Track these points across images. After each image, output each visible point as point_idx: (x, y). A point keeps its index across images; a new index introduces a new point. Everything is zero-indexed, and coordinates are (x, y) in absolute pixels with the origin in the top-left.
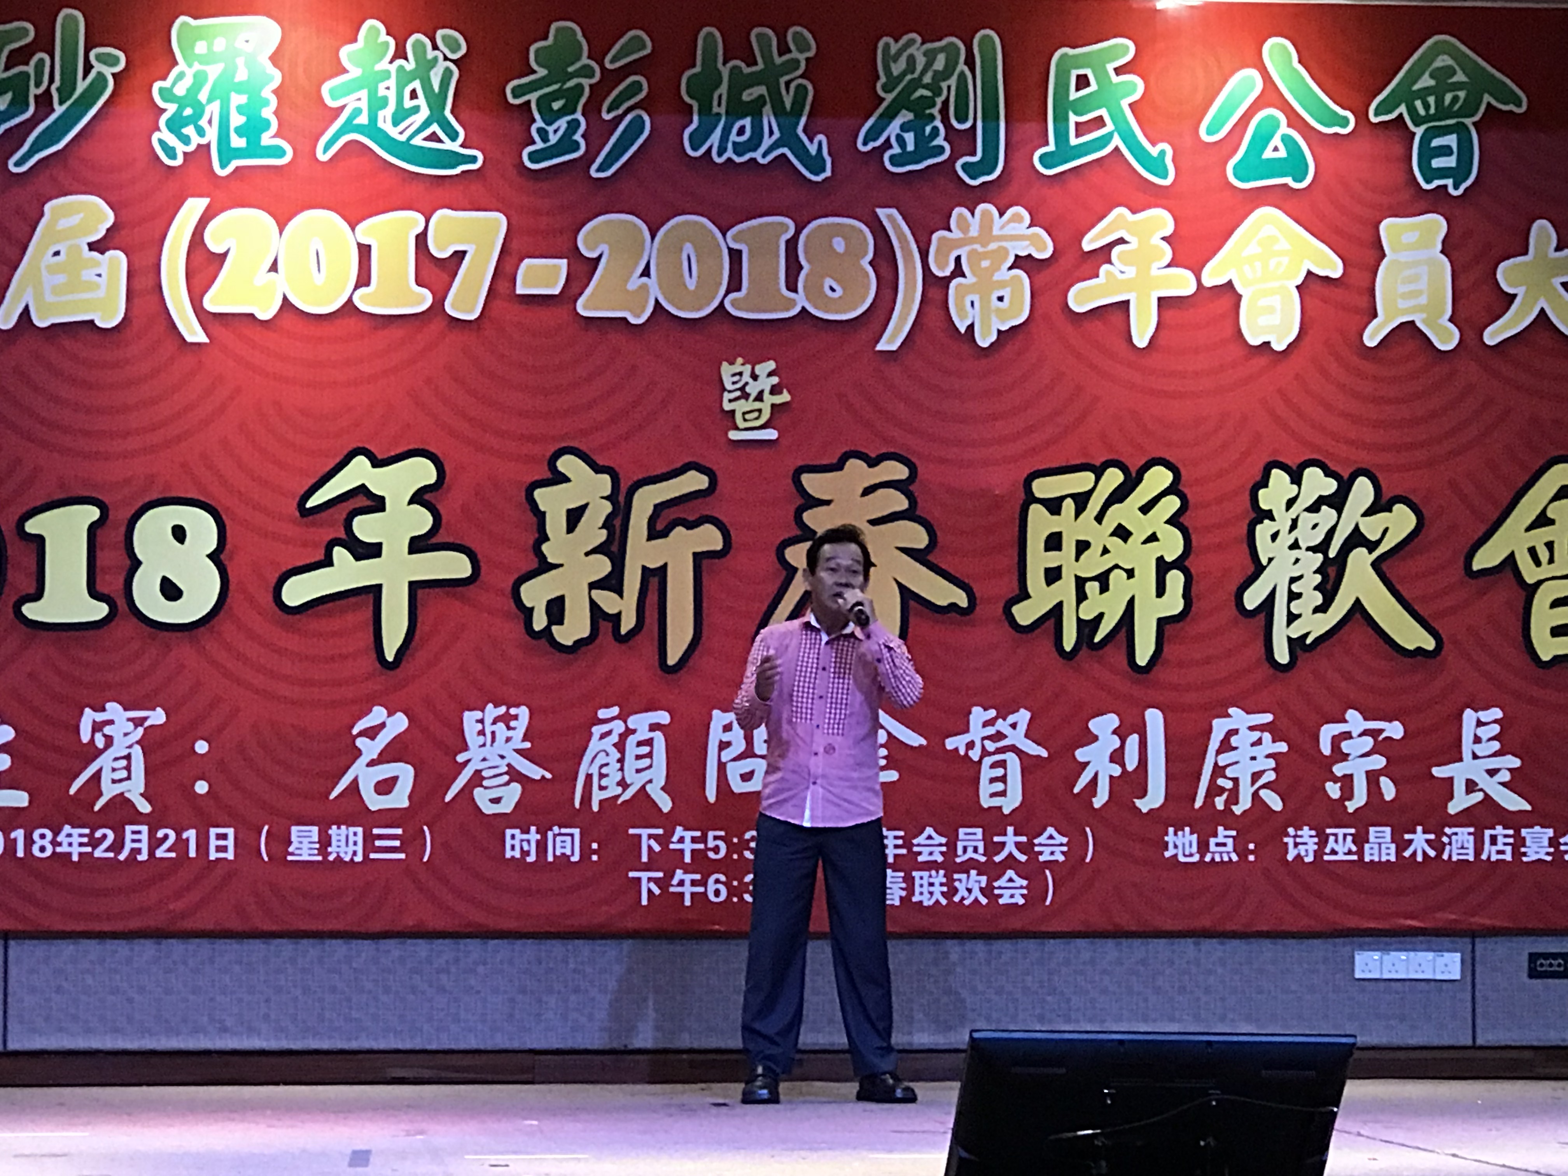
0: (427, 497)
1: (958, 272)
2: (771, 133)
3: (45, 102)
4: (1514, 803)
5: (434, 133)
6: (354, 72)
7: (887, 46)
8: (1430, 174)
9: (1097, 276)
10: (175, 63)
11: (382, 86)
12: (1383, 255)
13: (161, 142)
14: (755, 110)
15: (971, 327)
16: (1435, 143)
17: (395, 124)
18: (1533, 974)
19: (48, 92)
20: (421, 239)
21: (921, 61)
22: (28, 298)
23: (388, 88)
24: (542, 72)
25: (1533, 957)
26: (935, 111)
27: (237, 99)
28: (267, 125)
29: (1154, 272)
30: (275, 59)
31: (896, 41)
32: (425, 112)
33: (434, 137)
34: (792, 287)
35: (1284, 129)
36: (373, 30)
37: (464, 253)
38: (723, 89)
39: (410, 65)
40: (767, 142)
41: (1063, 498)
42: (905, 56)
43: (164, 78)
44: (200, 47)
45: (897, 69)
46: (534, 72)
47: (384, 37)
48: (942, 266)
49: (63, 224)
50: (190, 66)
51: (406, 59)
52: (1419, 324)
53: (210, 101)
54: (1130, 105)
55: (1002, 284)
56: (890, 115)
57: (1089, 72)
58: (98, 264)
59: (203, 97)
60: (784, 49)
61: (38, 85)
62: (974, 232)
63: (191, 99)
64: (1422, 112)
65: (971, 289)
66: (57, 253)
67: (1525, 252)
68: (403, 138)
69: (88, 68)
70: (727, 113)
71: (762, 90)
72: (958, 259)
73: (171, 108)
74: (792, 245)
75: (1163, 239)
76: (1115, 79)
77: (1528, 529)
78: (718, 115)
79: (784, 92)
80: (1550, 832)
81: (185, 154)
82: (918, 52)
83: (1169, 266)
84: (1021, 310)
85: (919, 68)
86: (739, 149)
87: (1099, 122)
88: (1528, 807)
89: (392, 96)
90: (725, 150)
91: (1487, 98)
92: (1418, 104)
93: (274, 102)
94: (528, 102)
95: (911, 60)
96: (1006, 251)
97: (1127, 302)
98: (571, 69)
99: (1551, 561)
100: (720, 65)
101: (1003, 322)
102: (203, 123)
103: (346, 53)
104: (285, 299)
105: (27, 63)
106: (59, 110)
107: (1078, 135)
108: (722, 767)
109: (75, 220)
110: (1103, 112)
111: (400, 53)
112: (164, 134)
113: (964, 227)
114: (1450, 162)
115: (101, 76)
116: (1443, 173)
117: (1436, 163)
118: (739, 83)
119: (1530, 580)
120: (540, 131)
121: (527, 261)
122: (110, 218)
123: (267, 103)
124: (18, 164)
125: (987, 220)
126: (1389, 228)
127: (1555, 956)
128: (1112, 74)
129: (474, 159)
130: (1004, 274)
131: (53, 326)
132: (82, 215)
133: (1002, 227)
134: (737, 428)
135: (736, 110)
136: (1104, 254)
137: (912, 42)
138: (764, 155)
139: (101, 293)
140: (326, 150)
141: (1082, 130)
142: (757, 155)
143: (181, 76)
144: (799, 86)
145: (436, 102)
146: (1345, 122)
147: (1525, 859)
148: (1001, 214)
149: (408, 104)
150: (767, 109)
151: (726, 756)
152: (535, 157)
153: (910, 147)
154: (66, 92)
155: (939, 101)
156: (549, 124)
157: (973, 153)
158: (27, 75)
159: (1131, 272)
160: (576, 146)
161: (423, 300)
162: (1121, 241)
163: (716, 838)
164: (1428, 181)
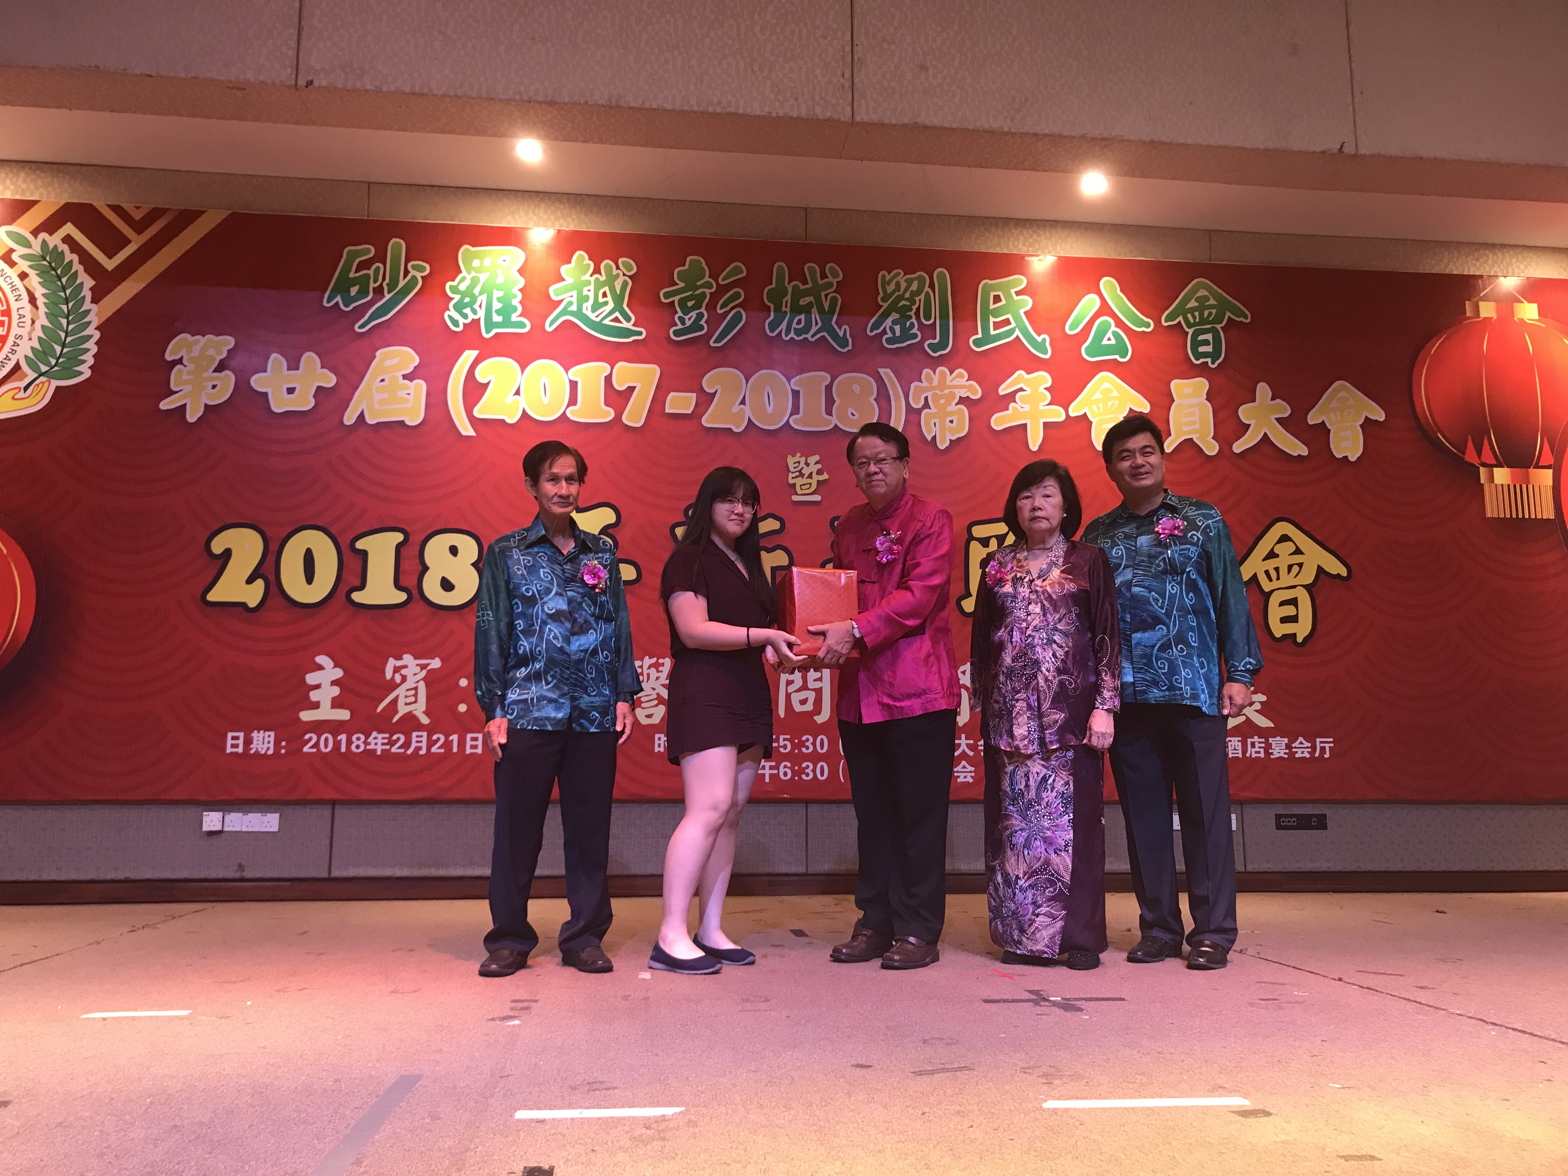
0: (610, 531)
1: (926, 405)
2: (817, 324)
3: (379, 291)
4: (1263, 722)
5: (617, 317)
6: (569, 280)
7: (884, 277)
8: (1198, 356)
9: (1008, 409)
10: (460, 272)
11: (585, 290)
12: (1173, 401)
13: (449, 316)
14: (807, 310)
15: (934, 438)
16: (1200, 338)
17: (593, 311)
18: (1279, 827)
19: (381, 284)
20: (608, 379)
21: (903, 285)
22: (364, 406)
23: (589, 290)
24: (682, 285)
25: (1278, 817)
26: (912, 313)
27: (497, 294)
28: (515, 309)
29: (1041, 407)
30: (521, 271)
31: (889, 273)
32: (611, 305)
33: (616, 320)
34: (829, 412)
35: (1113, 328)
36: (581, 258)
37: (635, 387)
38: (788, 298)
39: (603, 278)
40: (814, 329)
41: (990, 537)
42: (893, 283)
43: (453, 280)
44: (476, 263)
45: (890, 288)
46: (677, 284)
47: (587, 261)
48: (917, 403)
49: (388, 363)
50: (469, 273)
51: (600, 274)
52: (1195, 440)
53: (481, 294)
54: (1025, 313)
55: (952, 413)
56: (885, 315)
57: (1000, 293)
58: (408, 388)
59: (476, 291)
60: (824, 276)
61: (375, 281)
62: (935, 382)
63: (469, 292)
64: (1192, 321)
65: (934, 416)
66: (383, 380)
67: (1254, 401)
68: (598, 319)
69: (407, 272)
70: (791, 311)
71: (810, 299)
72: (926, 398)
73: (457, 297)
74: (829, 388)
75: (1046, 389)
76: (1016, 298)
77: (1264, 560)
78: (786, 312)
79: (823, 299)
80: (1286, 740)
81: (464, 324)
82: (902, 280)
83: (1048, 404)
84: (963, 430)
85: (902, 290)
86: (798, 332)
87: (1007, 322)
88: (1273, 725)
89: (591, 295)
90: (790, 331)
91: (1228, 314)
92: (1189, 315)
93: (520, 296)
94: (673, 301)
95: (898, 284)
96: (954, 394)
97: (1025, 425)
98: (698, 284)
99: (1278, 579)
100: (786, 283)
101: (953, 435)
102: (476, 306)
103: (565, 270)
104: (524, 410)
105: (369, 269)
106: (388, 296)
107: (995, 329)
108: (788, 696)
109: (396, 361)
110: (1009, 316)
111: (597, 271)
112: (451, 313)
113: (930, 380)
114: (1209, 349)
115: (414, 277)
116: (1205, 355)
117: (1202, 349)
118: (798, 294)
119: (1267, 589)
120: (679, 318)
121: (672, 394)
122: (417, 360)
123: (515, 296)
124: (360, 327)
125: (943, 374)
126: (1176, 385)
127: (1292, 816)
128: (1014, 295)
129: (640, 333)
130: (953, 407)
131: (378, 423)
132: (399, 358)
133: (951, 381)
134: (797, 494)
135: (797, 309)
136: (1011, 397)
137: (899, 274)
138: (812, 337)
139: (409, 405)
140: (551, 324)
141: (997, 326)
142: (809, 336)
143: (464, 279)
144: (832, 298)
145: (618, 300)
146: (1148, 326)
147: (1272, 757)
148: (951, 373)
149: (601, 300)
150: (814, 310)
151: (791, 689)
152: (676, 333)
153: (898, 334)
154: (392, 286)
155: (914, 308)
156: (686, 315)
157: (935, 338)
158: (369, 275)
159: (1027, 408)
160: (702, 328)
161: (609, 414)
162: (1021, 390)
163: (784, 740)
164: (1197, 359)
